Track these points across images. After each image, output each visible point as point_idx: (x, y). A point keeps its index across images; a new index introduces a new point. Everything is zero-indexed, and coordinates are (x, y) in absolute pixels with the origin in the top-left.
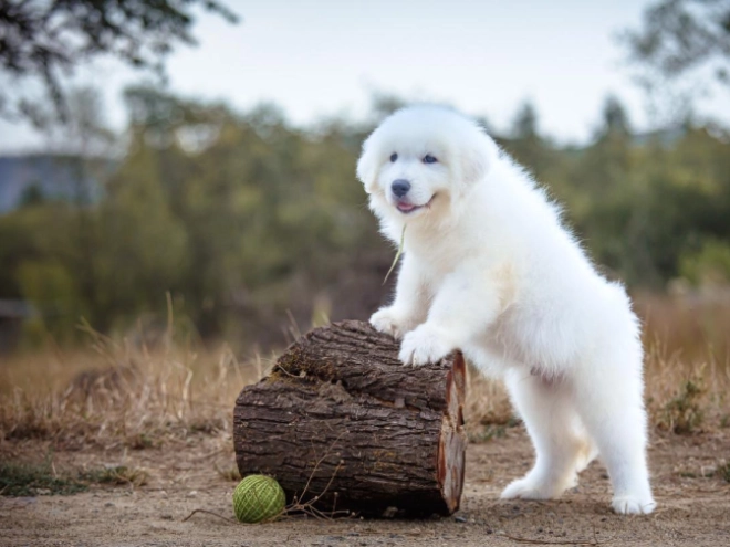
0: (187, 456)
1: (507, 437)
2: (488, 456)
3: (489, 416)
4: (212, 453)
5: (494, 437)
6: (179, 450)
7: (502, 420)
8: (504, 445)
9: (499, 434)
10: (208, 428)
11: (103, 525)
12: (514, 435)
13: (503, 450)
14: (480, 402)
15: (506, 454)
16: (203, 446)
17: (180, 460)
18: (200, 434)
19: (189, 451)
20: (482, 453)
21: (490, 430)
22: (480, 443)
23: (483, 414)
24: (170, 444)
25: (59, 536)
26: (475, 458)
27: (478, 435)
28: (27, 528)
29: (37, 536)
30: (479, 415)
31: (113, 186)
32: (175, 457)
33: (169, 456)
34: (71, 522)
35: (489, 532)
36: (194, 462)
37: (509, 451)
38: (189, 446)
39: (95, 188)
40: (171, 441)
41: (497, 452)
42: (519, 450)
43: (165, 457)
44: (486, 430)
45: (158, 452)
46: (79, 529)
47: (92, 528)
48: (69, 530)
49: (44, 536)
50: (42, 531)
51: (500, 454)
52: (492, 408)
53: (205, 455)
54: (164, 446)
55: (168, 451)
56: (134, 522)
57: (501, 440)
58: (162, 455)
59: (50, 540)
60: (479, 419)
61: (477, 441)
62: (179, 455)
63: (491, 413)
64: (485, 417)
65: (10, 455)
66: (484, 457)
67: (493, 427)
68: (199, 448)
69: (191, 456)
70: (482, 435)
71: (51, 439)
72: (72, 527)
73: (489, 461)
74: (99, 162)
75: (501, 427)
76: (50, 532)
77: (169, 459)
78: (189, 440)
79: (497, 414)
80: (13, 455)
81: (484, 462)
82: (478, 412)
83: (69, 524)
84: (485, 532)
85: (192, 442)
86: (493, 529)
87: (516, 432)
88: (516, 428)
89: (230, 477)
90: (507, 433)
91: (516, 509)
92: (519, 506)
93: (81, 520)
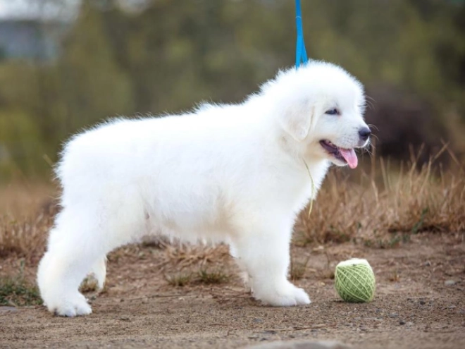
0: (140, 267)
1: (411, 242)
2: (396, 259)
3: (396, 225)
4: (161, 264)
5: (401, 243)
6: (133, 263)
7: (406, 228)
8: (409, 250)
9: (405, 240)
10: (157, 243)
11: (72, 328)
12: (418, 241)
13: (409, 254)
14: (387, 213)
15: (411, 257)
16: (152, 258)
17: (133, 270)
18: (150, 249)
19: (141, 263)
20: (391, 257)
21: (396, 237)
22: (388, 248)
23: (390, 224)
24: (125, 258)
25: (36, 339)
26: (385, 261)
27: (386, 241)
28: (8, 332)
29: (17, 338)
30: (387, 225)
31: (67, 43)
32: (130, 269)
33: (125, 268)
35: (402, 324)
36: (146, 272)
37: (414, 254)
38: (141, 258)
39: (51, 46)
40: (126, 255)
41: (404, 256)
42: (423, 253)
43: (121, 269)
44: (393, 237)
45: (115, 265)
46: (52, 331)
47: (63, 330)
48: (43, 332)
49: (23, 339)
50: (20, 335)
51: (406, 257)
52: (397, 218)
53: (156, 265)
54: (120, 259)
55: (124, 264)
57: (406, 245)
58: (119, 267)
59: (28, 341)
60: (387, 228)
61: (386, 247)
62: (133, 266)
63: (396, 222)
64: (392, 226)
66: (392, 260)
67: (399, 234)
68: (150, 260)
69: (144, 267)
70: (389, 241)
71: (25, 256)
73: (397, 264)
74: (54, 24)
75: (406, 234)
76: (28, 335)
77: (125, 270)
78: (141, 254)
79: (402, 223)
81: (392, 264)
82: (385, 222)
83: (43, 328)
84: (398, 323)
85: (144, 255)
86: (404, 321)
87: (419, 238)
88: (419, 235)
89: (177, 284)
90: (411, 238)
91: (422, 303)
92: (424, 301)
93: (53, 324)
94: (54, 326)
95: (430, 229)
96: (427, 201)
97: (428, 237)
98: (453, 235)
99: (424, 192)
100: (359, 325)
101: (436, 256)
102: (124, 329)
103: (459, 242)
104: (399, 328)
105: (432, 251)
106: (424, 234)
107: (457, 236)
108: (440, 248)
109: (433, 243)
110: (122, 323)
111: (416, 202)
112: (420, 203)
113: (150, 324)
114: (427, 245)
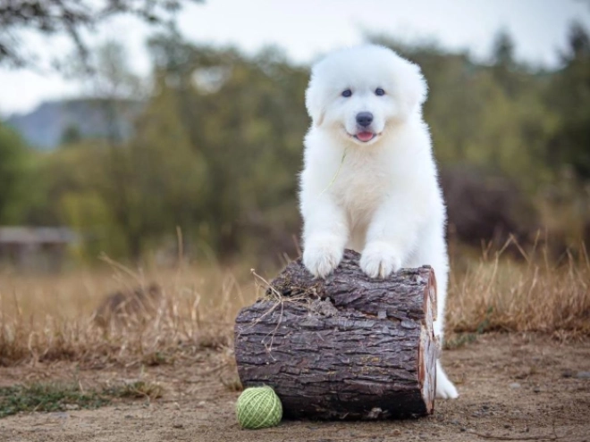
0: (196, 371)
1: (477, 343)
2: (462, 360)
3: (462, 325)
4: (218, 366)
5: (466, 344)
6: (189, 366)
7: (473, 328)
8: (475, 351)
9: (471, 340)
10: (214, 344)
11: (123, 435)
12: (484, 341)
13: (474, 355)
14: (453, 313)
15: (477, 358)
16: (210, 361)
17: (190, 374)
18: (208, 350)
19: (198, 366)
20: (456, 358)
21: (462, 337)
22: (454, 349)
23: (456, 324)
24: (181, 360)
26: (450, 363)
27: (451, 342)
30: (453, 324)
32: (186, 372)
33: (181, 371)
34: (95, 433)
35: (463, 430)
36: (203, 375)
37: (480, 356)
38: (198, 361)
40: (182, 358)
41: (469, 357)
42: (489, 354)
43: (177, 372)
44: (458, 338)
45: (171, 368)
51: (472, 359)
52: (464, 318)
53: (212, 369)
54: (176, 362)
55: (180, 367)
56: (150, 431)
57: (472, 346)
58: (175, 370)
60: (452, 328)
61: (451, 347)
62: (190, 369)
63: (462, 322)
64: (458, 326)
65: (43, 375)
66: (457, 362)
67: (465, 335)
68: (207, 363)
69: (200, 371)
70: (455, 342)
71: (78, 360)
72: (96, 438)
73: (462, 365)
75: (471, 334)
77: (181, 374)
78: (198, 356)
79: (468, 323)
80: (46, 376)
81: (457, 366)
82: (451, 321)
83: (94, 436)
84: (459, 430)
85: (201, 358)
86: (465, 428)
87: (485, 338)
88: (485, 335)
89: (234, 388)
90: (478, 339)
91: (485, 408)
92: (488, 406)
93: (104, 431)
94: (105, 433)
95: (497, 329)
96: (494, 299)
97: (494, 337)
98: (521, 335)
99: (491, 292)
100: (418, 432)
101: (502, 357)
102: (176, 437)
103: (526, 342)
104: (459, 435)
105: (499, 352)
106: (491, 334)
107: (524, 336)
108: (507, 349)
109: (500, 343)
110: (175, 430)
111: (483, 301)
112: (486, 301)
113: (203, 431)
114: (494, 346)
